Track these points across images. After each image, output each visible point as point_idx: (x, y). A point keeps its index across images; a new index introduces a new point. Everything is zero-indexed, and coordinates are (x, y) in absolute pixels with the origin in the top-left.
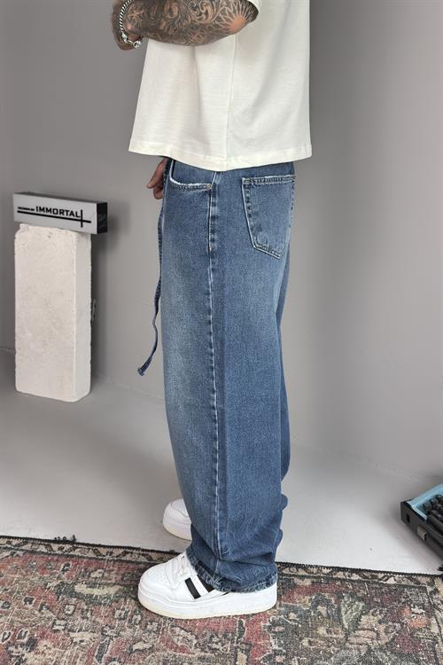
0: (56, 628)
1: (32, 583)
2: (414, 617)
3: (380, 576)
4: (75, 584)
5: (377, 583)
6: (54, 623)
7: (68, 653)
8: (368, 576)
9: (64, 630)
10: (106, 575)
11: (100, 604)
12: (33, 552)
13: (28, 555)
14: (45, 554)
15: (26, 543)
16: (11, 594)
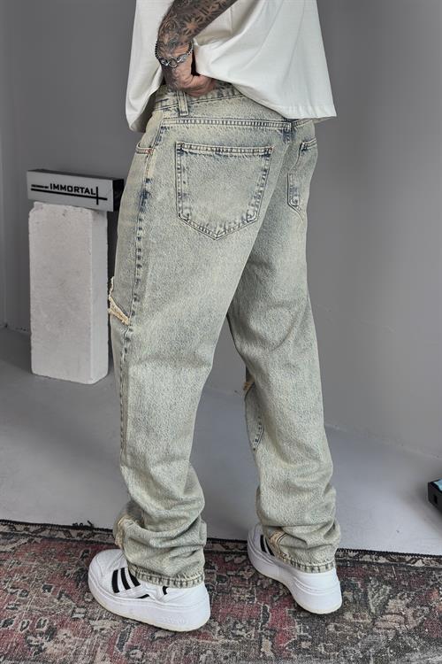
0: (75, 616)
1: (51, 571)
3: (408, 558)
5: (404, 566)
6: (74, 611)
7: (88, 641)
8: (396, 559)
9: (84, 618)
12: (51, 539)
13: (45, 542)
14: (64, 540)
16: (29, 581)
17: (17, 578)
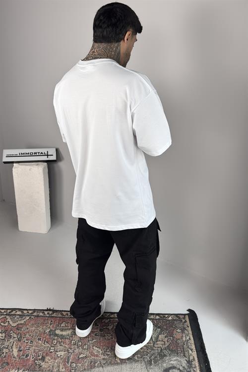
1: (40, 331)
2: (177, 333)
3: (166, 316)
4: (55, 330)
5: (165, 319)
6: (50, 349)
7: (56, 361)
9: (54, 351)
11: (66, 338)
12: (38, 316)
13: (36, 318)
15: (34, 312)
16: (32, 337)
17: (27, 336)
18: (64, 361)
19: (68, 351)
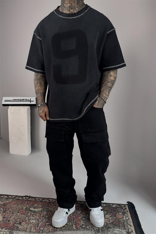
2: (119, 216)
3: (111, 205)
4: (30, 208)
6: (25, 218)
7: (29, 225)
8: (108, 205)
9: (28, 220)
10: (38, 205)
11: (37, 213)
12: (18, 199)
14: (22, 200)
16: (13, 210)
18: (35, 226)
19: (38, 220)
